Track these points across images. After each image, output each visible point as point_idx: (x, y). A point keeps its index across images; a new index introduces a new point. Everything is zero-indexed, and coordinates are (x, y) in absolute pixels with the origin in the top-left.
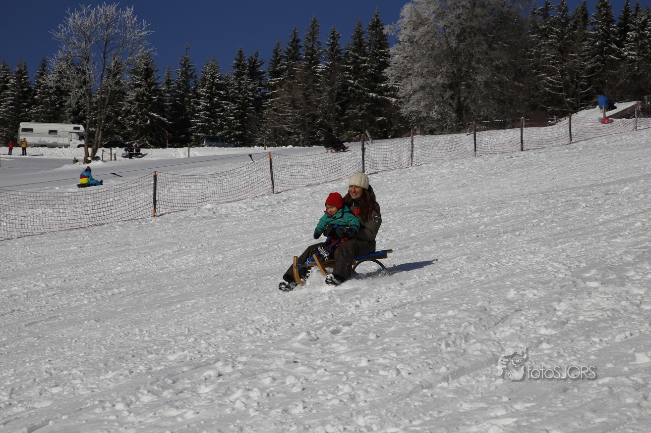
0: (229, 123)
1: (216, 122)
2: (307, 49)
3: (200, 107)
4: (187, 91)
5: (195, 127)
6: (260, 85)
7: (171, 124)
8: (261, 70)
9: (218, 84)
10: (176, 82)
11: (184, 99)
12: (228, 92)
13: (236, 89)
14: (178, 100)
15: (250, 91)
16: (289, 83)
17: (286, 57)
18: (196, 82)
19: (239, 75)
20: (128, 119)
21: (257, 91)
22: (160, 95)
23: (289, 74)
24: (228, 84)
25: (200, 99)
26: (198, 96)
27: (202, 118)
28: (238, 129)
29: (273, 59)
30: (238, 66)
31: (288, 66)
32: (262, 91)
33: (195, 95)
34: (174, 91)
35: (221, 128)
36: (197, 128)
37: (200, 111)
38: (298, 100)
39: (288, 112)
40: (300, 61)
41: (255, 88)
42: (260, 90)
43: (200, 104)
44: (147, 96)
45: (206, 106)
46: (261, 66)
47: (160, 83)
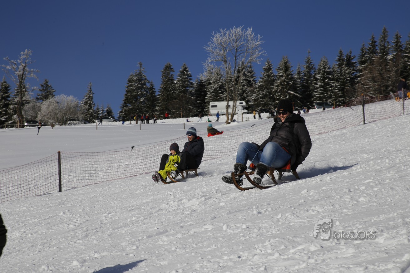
0: (335, 94)
1: (327, 94)
2: (381, 46)
3: (318, 86)
4: (310, 77)
5: (315, 98)
6: (353, 70)
7: (301, 97)
8: (354, 61)
9: (328, 71)
10: (304, 73)
11: (308, 82)
12: (333, 76)
13: (339, 73)
14: (305, 83)
15: (347, 74)
16: (371, 68)
17: (368, 52)
18: (315, 72)
19: (340, 65)
20: (276, 96)
21: (352, 74)
22: (294, 81)
23: (370, 62)
24: (334, 71)
25: (317, 81)
26: (317, 80)
27: (319, 92)
28: (341, 97)
29: (361, 54)
30: (339, 60)
31: (369, 58)
32: (355, 73)
33: (315, 79)
34: (302, 78)
35: (330, 97)
36: (316, 98)
37: (318, 88)
38: (376, 77)
39: (371, 85)
40: (377, 54)
41: (350, 72)
42: (353, 73)
43: (317, 84)
44: (287, 82)
45: (321, 85)
46: (354, 59)
47: (294, 74)
